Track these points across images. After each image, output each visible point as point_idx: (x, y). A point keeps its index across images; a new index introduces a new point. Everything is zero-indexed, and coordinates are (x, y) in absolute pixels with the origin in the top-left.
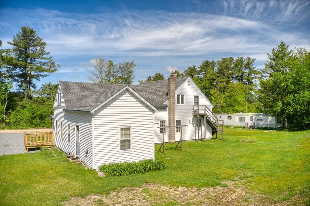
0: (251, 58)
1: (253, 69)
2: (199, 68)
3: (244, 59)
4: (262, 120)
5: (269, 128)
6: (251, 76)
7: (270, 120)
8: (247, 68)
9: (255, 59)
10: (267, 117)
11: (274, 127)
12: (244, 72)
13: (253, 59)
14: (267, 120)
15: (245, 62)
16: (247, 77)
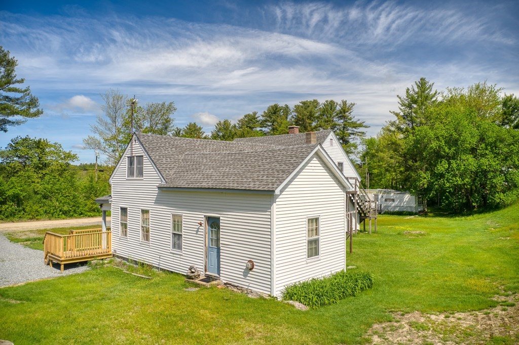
0: (347, 103)
1: (351, 120)
2: (263, 116)
3: (337, 104)
4: (393, 200)
5: (407, 212)
6: (348, 130)
7: (407, 200)
8: (340, 118)
9: (354, 105)
10: (401, 195)
11: (414, 211)
12: (336, 125)
13: (351, 104)
14: (401, 200)
15: (338, 108)
16: (342, 133)
